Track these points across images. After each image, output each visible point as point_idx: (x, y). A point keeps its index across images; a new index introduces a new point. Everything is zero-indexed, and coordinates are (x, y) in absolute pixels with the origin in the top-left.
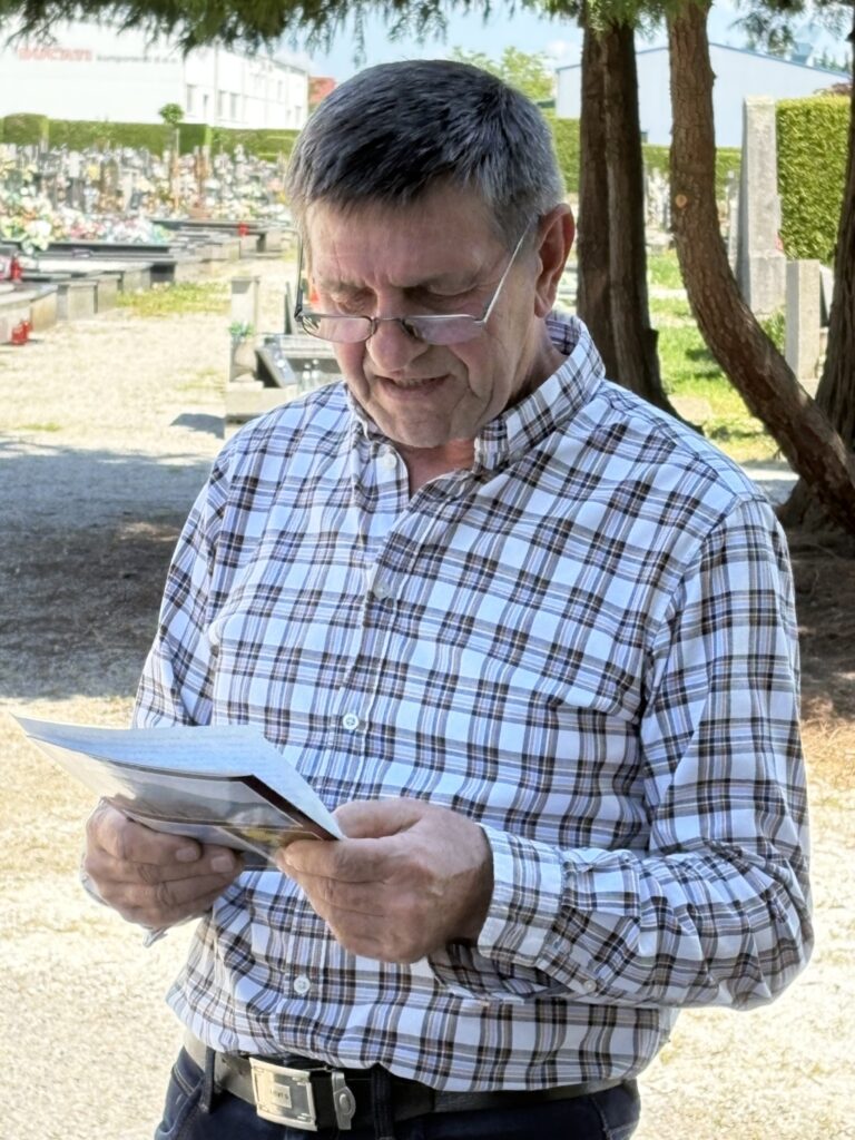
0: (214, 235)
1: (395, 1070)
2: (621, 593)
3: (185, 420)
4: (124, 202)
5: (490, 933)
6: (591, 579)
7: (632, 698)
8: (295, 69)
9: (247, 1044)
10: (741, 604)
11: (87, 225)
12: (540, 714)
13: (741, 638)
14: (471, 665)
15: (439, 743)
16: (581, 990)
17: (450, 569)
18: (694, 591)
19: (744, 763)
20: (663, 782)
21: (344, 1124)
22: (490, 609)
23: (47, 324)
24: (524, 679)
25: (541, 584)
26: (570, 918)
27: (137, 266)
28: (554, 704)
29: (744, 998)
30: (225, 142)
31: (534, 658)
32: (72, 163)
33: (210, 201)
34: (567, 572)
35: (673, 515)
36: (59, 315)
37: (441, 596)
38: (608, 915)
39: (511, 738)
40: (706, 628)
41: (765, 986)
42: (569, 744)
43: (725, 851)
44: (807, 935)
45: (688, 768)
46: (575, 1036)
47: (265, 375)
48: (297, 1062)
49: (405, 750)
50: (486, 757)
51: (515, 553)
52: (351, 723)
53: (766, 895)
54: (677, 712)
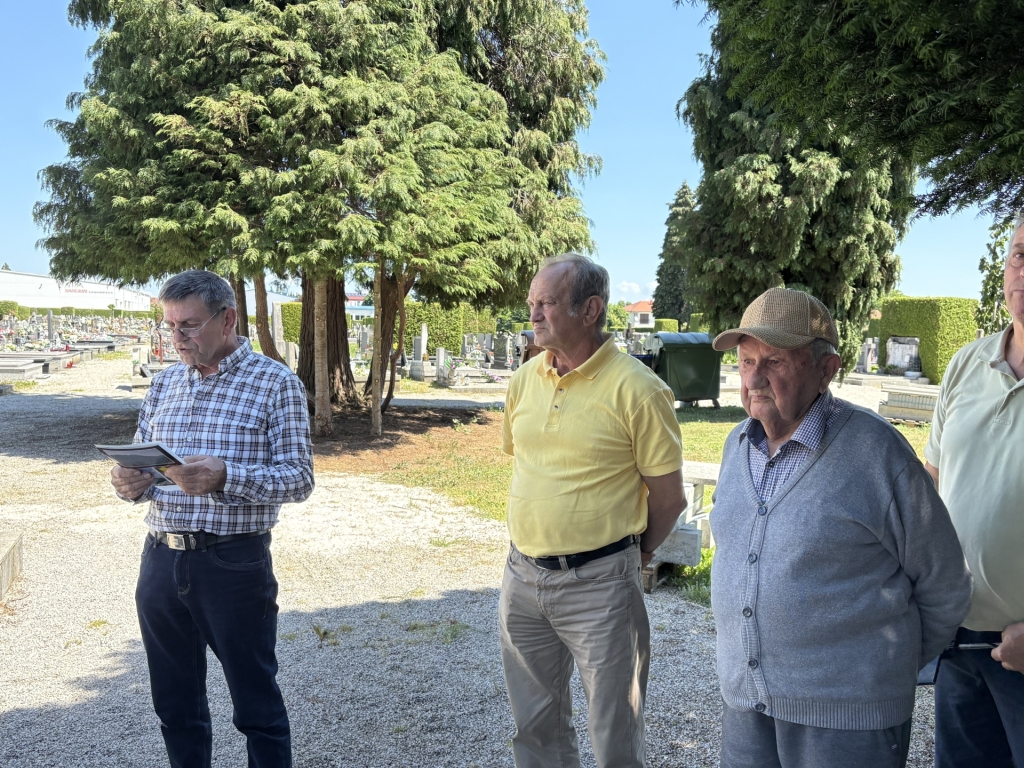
0: (126, 339)
1: (207, 531)
2: (260, 399)
3: (120, 387)
4: (99, 330)
5: (227, 488)
6: (251, 396)
7: (264, 425)
8: (146, 295)
9: (166, 529)
10: (291, 400)
11: (88, 335)
12: (239, 431)
13: (292, 408)
14: (220, 421)
15: (213, 442)
16: (254, 502)
17: (214, 398)
18: (279, 397)
19: (294, 439)
20: (274, 446)
21: (193, 547)
22: (225, 407)
23: (77, 362)
24: (235, 423)
25: (238, 399)
26: (249, 483)
27: (103, 347)
28: (243, 428)
29: (298, 500)
30: (127, 314)
31: (237, 418)
32: (83, 320)
33: (124, 330)
34: (245, 396)
35: (272, 378)
36: (81, 360)
37: (212, 405)
38: (259, 481)
39: (232, 438)
40: (283, 406)
41: (303, 496)
42: (248, 438)
43: (290, 463)
44: (313, 483)
45: (280, 442)
46: (254, 518)
47: (143, 374)
48: (179, 533)
49: (204, 445)
50: (226, 444)
51: (231, 393)
52: (189, 439)
53: (301, 473)
54: (276, 428)
